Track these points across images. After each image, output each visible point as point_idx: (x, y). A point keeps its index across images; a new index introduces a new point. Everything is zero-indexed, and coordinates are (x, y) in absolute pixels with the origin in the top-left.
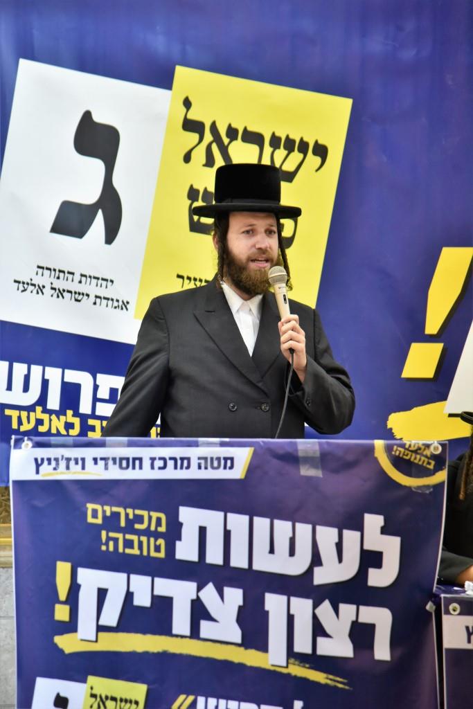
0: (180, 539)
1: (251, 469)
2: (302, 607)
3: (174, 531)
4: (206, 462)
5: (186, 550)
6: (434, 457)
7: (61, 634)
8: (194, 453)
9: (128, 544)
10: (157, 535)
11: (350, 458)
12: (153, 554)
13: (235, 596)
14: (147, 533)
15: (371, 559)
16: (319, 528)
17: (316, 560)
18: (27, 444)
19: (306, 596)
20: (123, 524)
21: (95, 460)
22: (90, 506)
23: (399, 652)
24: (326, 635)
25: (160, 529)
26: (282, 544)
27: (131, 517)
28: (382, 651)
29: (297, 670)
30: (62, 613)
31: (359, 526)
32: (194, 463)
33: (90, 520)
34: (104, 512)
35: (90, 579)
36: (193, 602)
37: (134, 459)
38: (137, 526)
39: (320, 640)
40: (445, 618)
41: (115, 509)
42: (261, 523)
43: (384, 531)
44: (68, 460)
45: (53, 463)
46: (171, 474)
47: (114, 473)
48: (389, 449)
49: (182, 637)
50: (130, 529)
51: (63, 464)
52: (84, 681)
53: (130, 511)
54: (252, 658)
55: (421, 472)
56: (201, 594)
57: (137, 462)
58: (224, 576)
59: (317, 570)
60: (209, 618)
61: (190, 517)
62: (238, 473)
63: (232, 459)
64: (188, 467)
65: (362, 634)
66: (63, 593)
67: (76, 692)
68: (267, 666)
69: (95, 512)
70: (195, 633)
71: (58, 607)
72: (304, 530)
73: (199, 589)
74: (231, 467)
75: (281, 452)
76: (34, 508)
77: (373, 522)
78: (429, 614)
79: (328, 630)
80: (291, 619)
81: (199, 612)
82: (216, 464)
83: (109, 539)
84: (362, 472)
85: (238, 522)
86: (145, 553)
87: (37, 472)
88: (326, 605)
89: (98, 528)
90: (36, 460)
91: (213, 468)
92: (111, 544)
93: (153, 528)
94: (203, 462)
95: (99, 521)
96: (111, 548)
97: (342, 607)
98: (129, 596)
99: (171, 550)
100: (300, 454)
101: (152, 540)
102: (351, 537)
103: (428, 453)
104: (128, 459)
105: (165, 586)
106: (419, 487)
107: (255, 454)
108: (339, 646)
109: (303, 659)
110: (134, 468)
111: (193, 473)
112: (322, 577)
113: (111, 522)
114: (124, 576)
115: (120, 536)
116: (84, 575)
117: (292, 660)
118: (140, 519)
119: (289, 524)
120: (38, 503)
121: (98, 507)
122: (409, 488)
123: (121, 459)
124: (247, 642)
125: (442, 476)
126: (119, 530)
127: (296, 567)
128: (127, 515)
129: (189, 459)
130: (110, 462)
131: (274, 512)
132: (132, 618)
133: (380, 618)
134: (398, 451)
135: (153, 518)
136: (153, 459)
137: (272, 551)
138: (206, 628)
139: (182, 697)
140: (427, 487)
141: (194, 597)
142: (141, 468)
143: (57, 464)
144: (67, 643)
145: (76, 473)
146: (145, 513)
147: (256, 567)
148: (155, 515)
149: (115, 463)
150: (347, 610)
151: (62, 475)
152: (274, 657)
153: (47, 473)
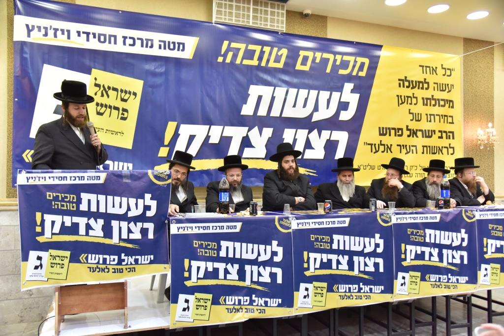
0: (81, 204)
1: (106, 180)
2: (124, 224)
3: (79, 201)
4: (90, 178)
5: (84, 207)
6: (167, 175)
7: (38, 236)
8: (86, 175)
9: (63, 206)
10: (73, 203)
11: (140, 176)
12: (71, 209)
13: (101, 222)
14: (69, 202)
15: (147, 208)
16: (130, 199)
17: (129, 209)
18: (24, 172)
19: (126, 221)
20: (60, 199)
21: (49, 177)
22: (48, 193)
23: (156, 236)
24: (132, 232)
25: (74, 201)
26: (117, 204)
27: (63, 196)
28: (151, 236)
29: (123, 244)
30: (38, 229)
31: (143, 198)
32: (86, 178)
33: (48, 198)
34: (53, 195)
35: (48, 218)
36: (86, 224)
37: (64, 177)
38: (65, 200)
39: (130, 234)
40: (171, 225)
41: (57, 194)
42: (110, 198)
43: (151, 199)
44: (39, 177)
45: (34, 179)
46: (77, 182)
47: (57, 182)
48: (153, 173)
49: (83, 235)
50: (63, 200)
51: (37, 179)
52: (48, 251)
53: (63, 195)
54: (107, 241)
55: (164, 180)
56: (89, 222)
57: (65, 178)
58: (97, 215)
59: (129, 212)
60: (92, 229)
61: (85, 196)
62: (102, 181)
63: (99, 177)
64: (84, 180)
65: (144, 232)
66: (39, 223)
67: (45, 255)
68: (113, 243)
69: (50, 195)
70: (87, 234)
71: (37, 227)
72: (124, 200)
73: (88, 220)
74: (99, 179)
75: (116, 174)
76: (27, 194)
77: (148, 196)
78: (166, 224)
79: (133, 231)
80: (120, 228)
81: (88, 227)
82: (94, 178)
83: (55, 204)
84: (144, 180)
85: (102, 198)
86: (69, 209)
87: (28, 182)
88: (132, 224)
89: (51, 201)
90: (27, 178)
91: (92, 179)
92: (56, 206)
93: (71, 200)
94: (89, 178)
95: (51, 198)
96: (56, 207)
97: (138, 223)
98: (63, 223)
99: (78, 207)
100: (123, 175)
101: (71, 204)
102: (140, 201)
103: (165, 174)
104: (62, 177)
105: (76, 219)
106: (163, 185)
107: (107, 174)
108: (136, 235)
109: (124, 240)
110: (64, 180)
111: (86, 182)
112: (130, 214)
113: (56, 199)
114: (61, 216)
115: (59, 203)
116: (46, 216)
117: (121, 241)
118: (66, 197)
119: (119, 198)
120: (29, 193)
121: (51, 194)
122: (160, 185)
123: (59, 177)
124: (105, 236)
125: (170, 181)
126: (59, 201)
127: (122, 211)
128: (62, 196)
129: (84, 177)
130: (55, 178)
131: (114, 194)
132: (64, 230)
133: (150, 226)
134: (156, 173)
135: (71, 197)
136: (71, 177)
137: (114, 207)
138: (91, 232)
139: (83, 255)
140: (165, 184)
141: (87, 222)
142: (66, 180)
143: (35, 179)
144: (41, 239)
145: (42, 182)
146: (68, 195)
147: (108, 212)
148: (72, 196)
149: (57, 178)
150: (139, 225)
151: (37, 182)
152: (115, 240)
153: (31, 182)
